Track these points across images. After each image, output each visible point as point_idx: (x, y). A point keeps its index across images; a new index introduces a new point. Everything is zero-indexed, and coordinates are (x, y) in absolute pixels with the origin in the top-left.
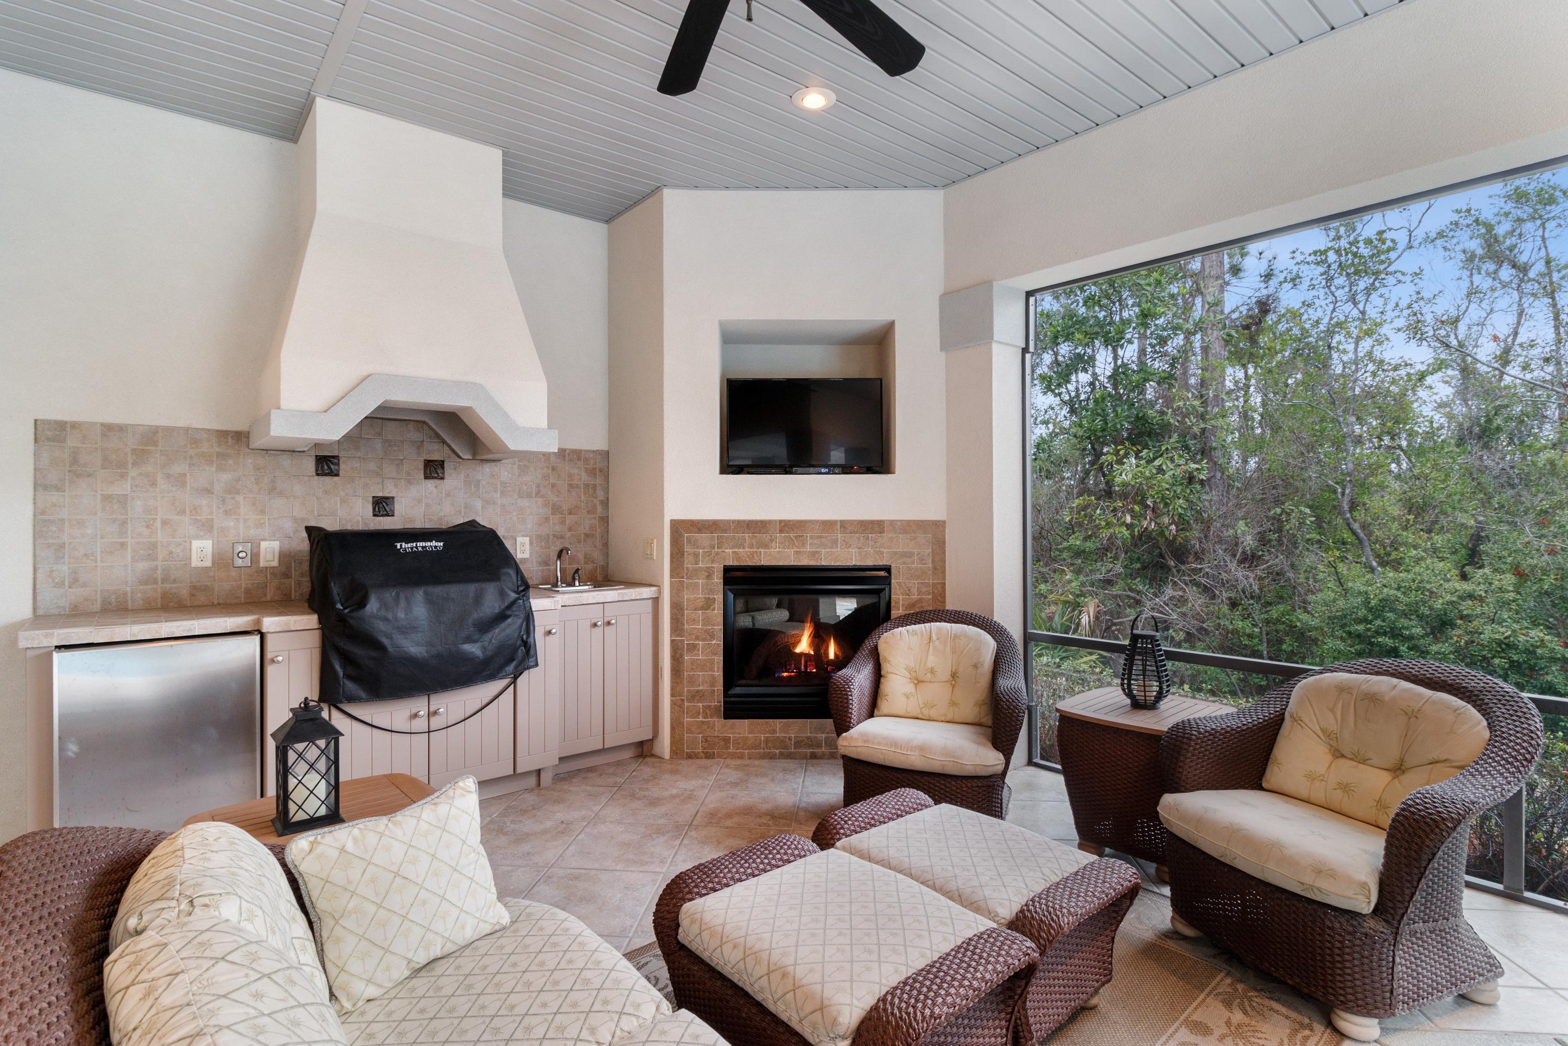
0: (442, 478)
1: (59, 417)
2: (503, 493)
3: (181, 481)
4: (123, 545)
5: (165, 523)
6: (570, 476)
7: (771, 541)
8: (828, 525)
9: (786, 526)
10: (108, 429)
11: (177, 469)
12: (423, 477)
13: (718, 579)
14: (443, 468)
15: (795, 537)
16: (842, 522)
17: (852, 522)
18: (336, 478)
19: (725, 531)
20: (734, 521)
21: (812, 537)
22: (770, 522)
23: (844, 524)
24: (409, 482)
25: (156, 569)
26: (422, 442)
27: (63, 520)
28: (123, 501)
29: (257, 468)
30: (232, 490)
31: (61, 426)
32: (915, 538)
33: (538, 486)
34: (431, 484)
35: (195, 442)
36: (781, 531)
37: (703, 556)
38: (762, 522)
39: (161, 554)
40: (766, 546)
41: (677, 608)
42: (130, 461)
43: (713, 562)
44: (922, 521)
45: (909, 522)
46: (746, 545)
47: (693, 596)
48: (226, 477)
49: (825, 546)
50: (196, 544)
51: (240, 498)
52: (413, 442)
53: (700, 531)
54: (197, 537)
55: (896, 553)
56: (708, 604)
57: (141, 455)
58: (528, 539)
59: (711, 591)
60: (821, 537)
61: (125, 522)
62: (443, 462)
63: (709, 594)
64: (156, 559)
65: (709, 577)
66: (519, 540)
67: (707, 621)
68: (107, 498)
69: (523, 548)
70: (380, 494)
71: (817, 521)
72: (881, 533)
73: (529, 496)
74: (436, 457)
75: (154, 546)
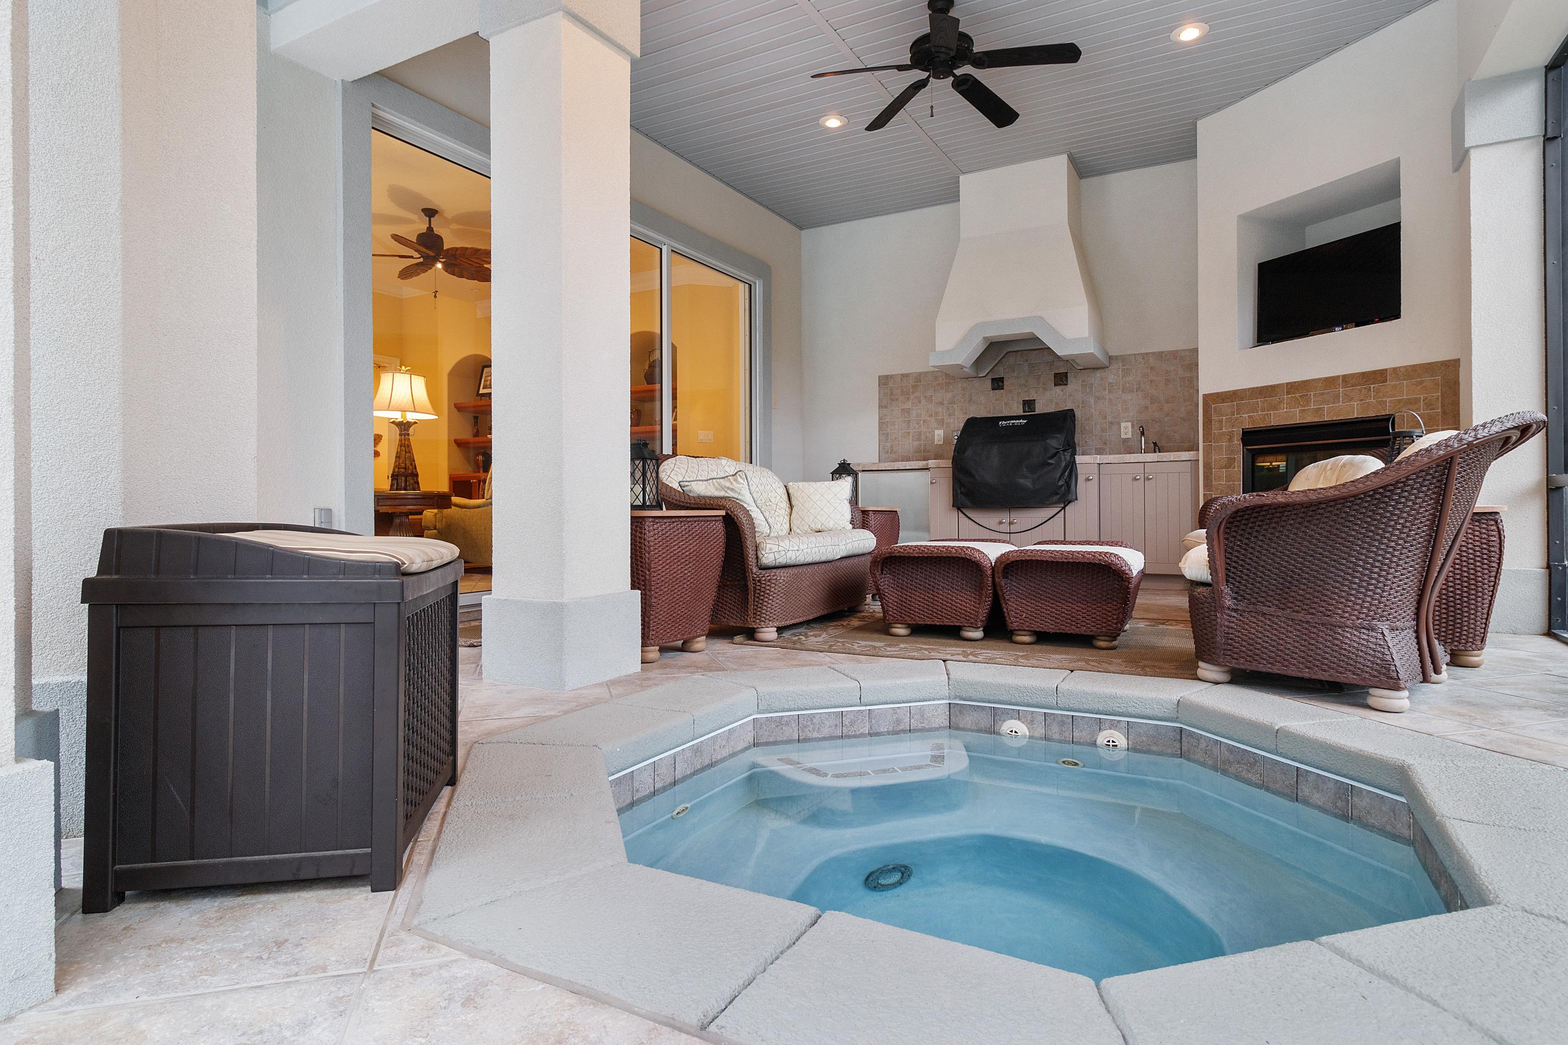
0: (1066, 385)
1: (887, 374)
2: (1110, 391)
3: (930, 399)
4: (908, 433)
5: (924, 421)
6: (1167, 372)
7: (1280, 403)
8: (1330, 381)
9: (1292, 387)
10: (903, 376)
11: (929, 394)
12: (1053, 385)
13: (1237, 442)
14: (1067, 377)
15: (1301, 396)
16: (1344, 377)
17: (1352, 375)
18: (1002, 391)
19: (1242, 399)
20: (1249, 389)
21: (1315, 395)
22: (1278, 385)
23: (1346, 379)
24: (1045, 389)
25: (921, 445)
26: (1053, 361)
27: (887, 422)
28: (908, 411)
29: (963, 389)
30: (952, 402)
31: (887, 377)
32: (1421, 383)
33: (1139, 383)
34: (1058, 389)
35: (936, 378)
36: (1288, 393)
37: (1226, 422)
38: (1271, 386)
39: (923, 437)
40: (1275, 408)
41: (1207, 466)
42: (911, 390)
43: (1233, 426)
44: (1429, 364)
45: (1414, 367)
46: (1259, 409)
47: (1219, 457)
48: (949, 395)
49: (1327, 402)
50: (937, 432)
51: (955, 406)
52: (1047, 363)
53: (1223, 401)
54: (937, 429)
55: (1400, 401)
56: (1230, 463)
57: (915, 387)
58: (1130, 424)
59: (1232, 452)
60: (1323, 394)
61: (909, 422)
62: (1067, 373)
63: (1230, 455)
64: (921, 440)
65: (1230, 440)
66: (1123, 425)
67: (1229, 478)
68: (903, 410)
69: (1126, 431)
70: (1027, 399)
71: (1320, 379)
72: (1383, 382)
73: (1131, 391)
74: (1062, 370)
75: (920, 434)
